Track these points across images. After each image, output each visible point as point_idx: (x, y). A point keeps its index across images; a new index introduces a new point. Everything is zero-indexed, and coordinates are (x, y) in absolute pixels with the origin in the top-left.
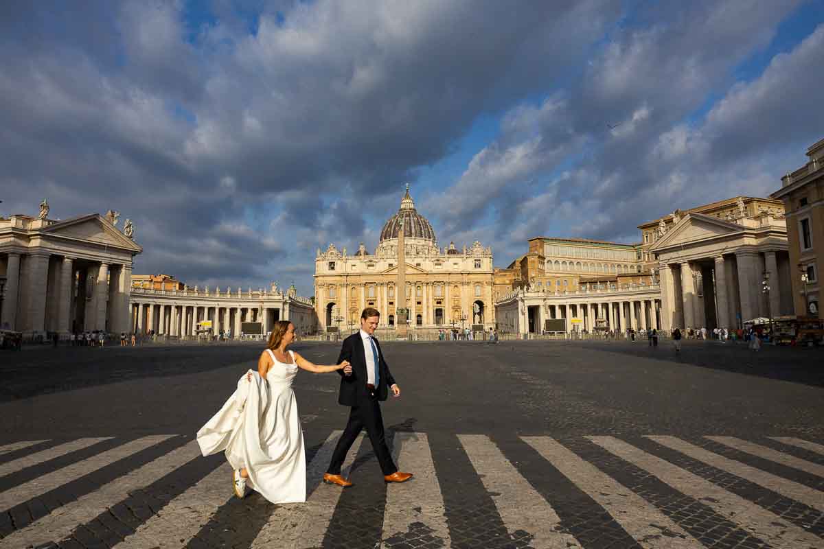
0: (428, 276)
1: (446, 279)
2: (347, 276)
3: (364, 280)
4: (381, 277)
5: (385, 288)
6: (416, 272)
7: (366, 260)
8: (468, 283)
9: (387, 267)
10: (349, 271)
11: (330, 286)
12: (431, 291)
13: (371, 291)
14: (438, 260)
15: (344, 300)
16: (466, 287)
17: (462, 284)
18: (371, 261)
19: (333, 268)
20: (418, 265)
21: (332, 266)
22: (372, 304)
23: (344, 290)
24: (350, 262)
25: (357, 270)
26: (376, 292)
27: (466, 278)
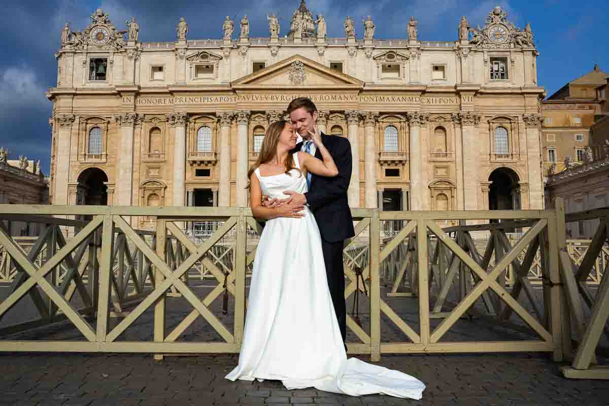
0: (365, 98)
1: (412, 105)
2: (137, 94)
3: (183, 105)
4: (230, 99)
5: (242, 128)
6: (330, 83)
7: (189, 53)
8: (476, 119)
9: (248, 69)
10: (145, 82)
11: (92, 123)
12: (370, 139)
13: (205, 140)
14: (390, 56)
15: (125, 160)
16: (468, 129)
17: (459, 120)
18: (204, 56)
19: (102, 76)
20: (337, 66)
21: (98, 68)
22: (206, 173)
23: (126, 131)
24: (147, 60)
25: (163, 80)
26: (216, 143)
27: (469, 104)
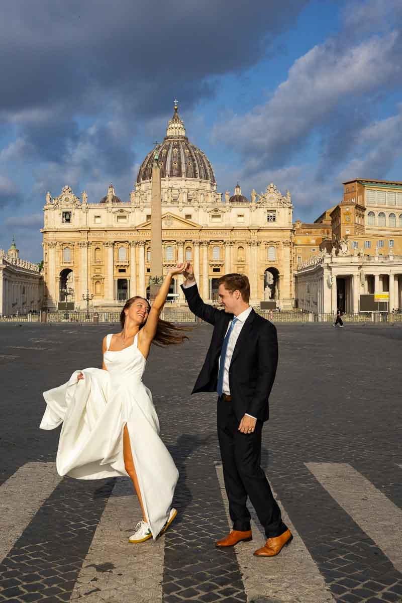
0: (202, 233)
1: (227, 237)
2: (89, 231)
3: (111, 237)
4: (135, 234)
5: (142, 249)
6: (185, 226)
7: (114, 210)
8: (258, 244)
9: (144, 219)
10: (91, 224)
11: (65, 245)
12: (205, 253)
13: (122, 254)
14: (216, 210)
15: (84, 266)
16: (254, 248)
17: (250, 244)
18: (122, 211)
19: (68, 221)
20: (189, 216)
21: (67, 217)
22: (124, 271)
23: (84, 250)
24: (92, 213)
25: (102, 223)
26: (128, 256)
27: (254, 236)
